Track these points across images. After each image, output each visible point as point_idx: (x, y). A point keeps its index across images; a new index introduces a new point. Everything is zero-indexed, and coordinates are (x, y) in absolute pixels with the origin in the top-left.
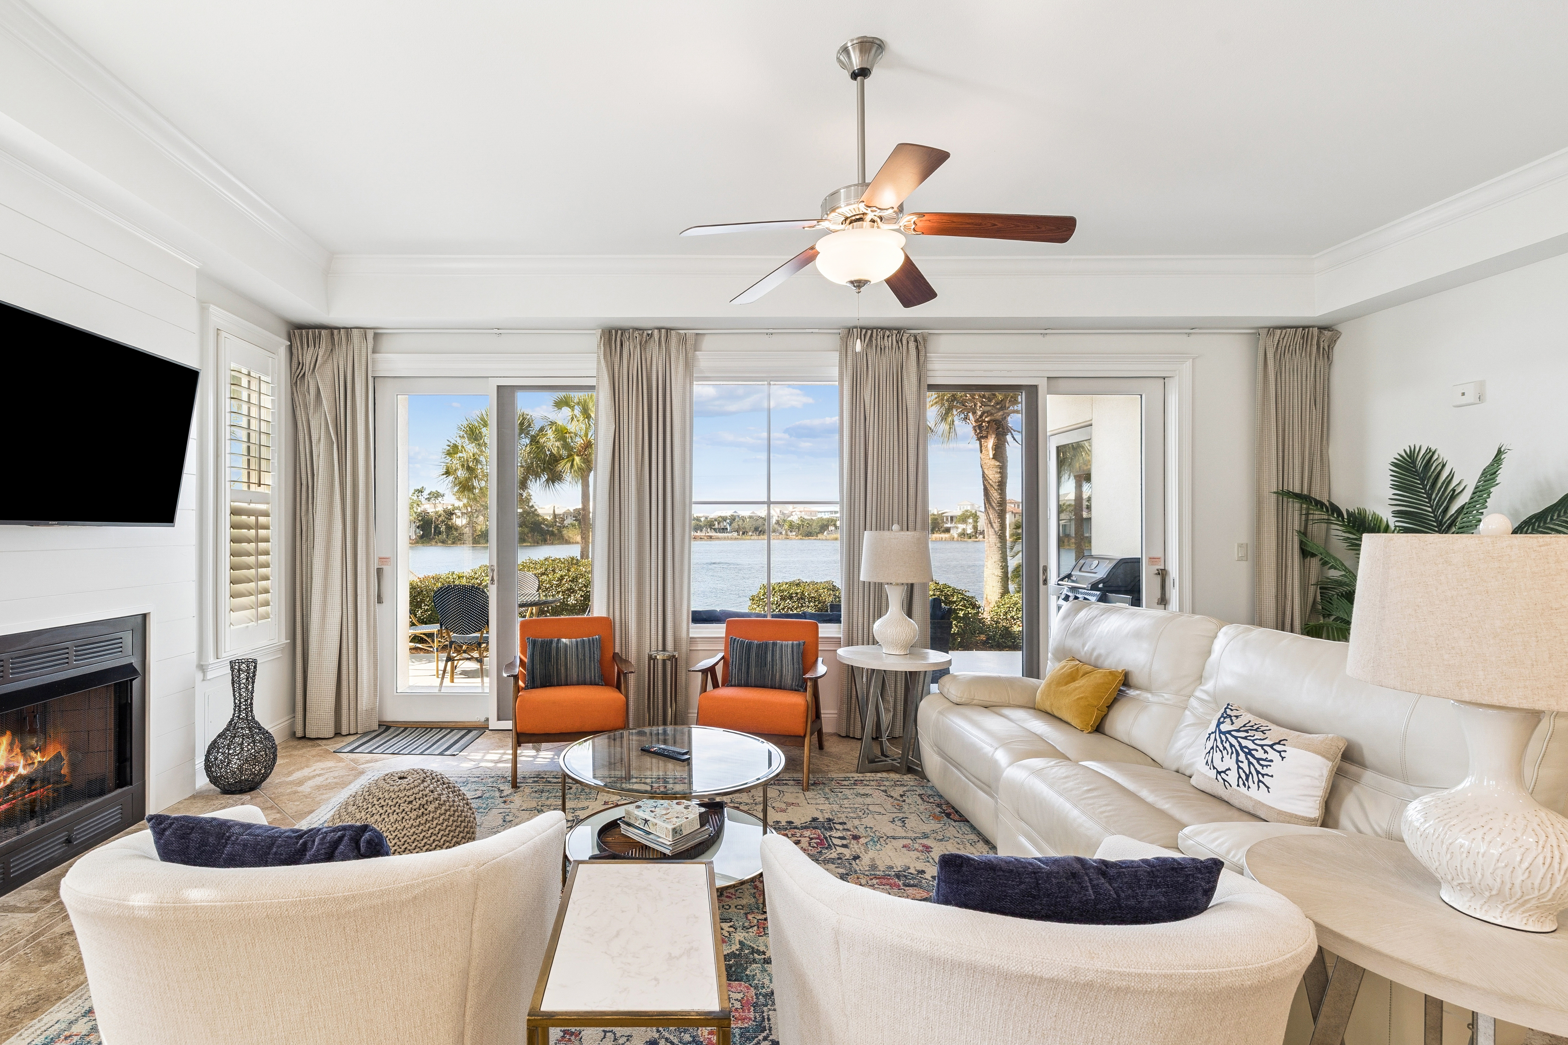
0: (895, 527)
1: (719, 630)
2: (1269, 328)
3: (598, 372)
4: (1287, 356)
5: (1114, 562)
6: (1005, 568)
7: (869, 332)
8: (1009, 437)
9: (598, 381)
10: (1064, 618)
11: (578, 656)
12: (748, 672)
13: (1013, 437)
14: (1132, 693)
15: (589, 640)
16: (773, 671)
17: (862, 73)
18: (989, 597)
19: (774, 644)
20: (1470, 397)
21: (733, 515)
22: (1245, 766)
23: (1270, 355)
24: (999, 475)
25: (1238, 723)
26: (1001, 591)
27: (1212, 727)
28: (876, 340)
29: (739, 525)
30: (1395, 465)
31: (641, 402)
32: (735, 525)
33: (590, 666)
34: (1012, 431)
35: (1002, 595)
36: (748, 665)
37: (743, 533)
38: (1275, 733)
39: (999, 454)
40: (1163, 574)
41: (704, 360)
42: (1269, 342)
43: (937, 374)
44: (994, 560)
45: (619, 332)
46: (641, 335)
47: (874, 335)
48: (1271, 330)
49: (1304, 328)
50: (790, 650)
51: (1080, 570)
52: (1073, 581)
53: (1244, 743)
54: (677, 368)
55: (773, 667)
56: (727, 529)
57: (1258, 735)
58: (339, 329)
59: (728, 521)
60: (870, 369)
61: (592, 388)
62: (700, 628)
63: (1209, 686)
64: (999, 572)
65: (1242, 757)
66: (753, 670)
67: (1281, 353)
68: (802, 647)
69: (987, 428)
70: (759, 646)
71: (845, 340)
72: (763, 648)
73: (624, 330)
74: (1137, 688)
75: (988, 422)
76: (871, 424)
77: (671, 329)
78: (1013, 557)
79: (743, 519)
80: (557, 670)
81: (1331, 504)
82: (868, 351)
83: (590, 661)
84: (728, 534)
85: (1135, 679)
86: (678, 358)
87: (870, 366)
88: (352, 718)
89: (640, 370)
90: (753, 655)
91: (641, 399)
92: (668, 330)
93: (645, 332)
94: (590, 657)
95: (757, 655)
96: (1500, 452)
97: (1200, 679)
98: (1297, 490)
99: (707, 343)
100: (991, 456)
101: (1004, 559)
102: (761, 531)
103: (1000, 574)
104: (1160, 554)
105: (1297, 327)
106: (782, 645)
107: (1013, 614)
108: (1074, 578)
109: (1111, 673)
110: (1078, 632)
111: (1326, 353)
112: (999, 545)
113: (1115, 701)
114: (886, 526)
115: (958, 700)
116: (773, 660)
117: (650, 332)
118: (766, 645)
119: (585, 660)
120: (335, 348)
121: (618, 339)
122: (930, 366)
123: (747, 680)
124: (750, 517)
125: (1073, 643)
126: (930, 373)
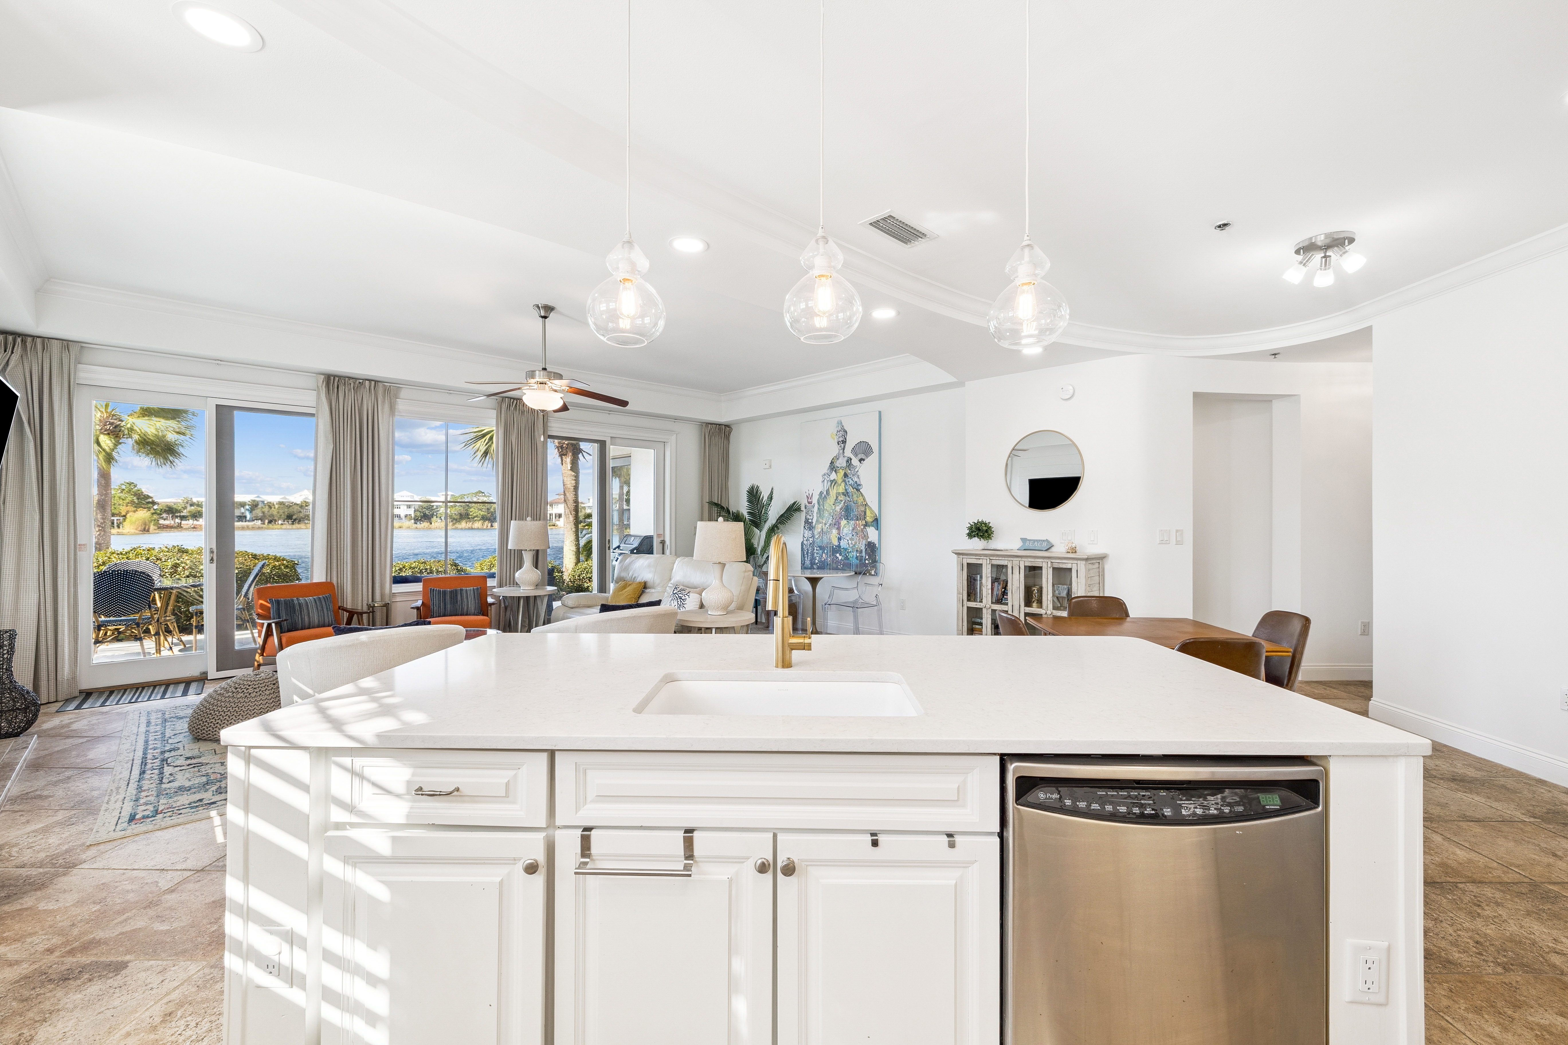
0: (529, 519)
1: (418, 587)
2: (706, 423)
3: (317, 403)
4: (713, 437)
5: (642, 538)
6: (578, 545)
7: (515, 401)
8: (580, 456)
9: (317, 411)
10: (620, 562)
11: (317, 608)
12: (445, 608)
13: (583, 456)
14: (647, 591)
15: (323, 597)
16: (462, 606)
17: (545, 317)
18: (567, 566)
19: (461, 590)
20: (767, 466)
21: (254, 501)
22: (679, 603)
23: (707, 437)
24: (574, 482)
25: (678, 589)
26: (575, 561)
27: (672, 593)
28: (519, 406)
29: (263, 512)
30: (748, 492)
31: (354, 429)
32: (258, 512)
33: (328, 614)
34: (584, 453)
35: (576, 564)
36: (445, 603)
37: (270, 522)
38: (688, 590)
39: (575, 467)
40: (663, 542)
41: (401, 405)
42: (706, 430)
43: (553, 429)
44: (571, 540)
45: (337, 379)
46: (355, 383)
47: (518, 403)
48: (708, 424)
49: (719, 425)
50: (472, 592)
51: (625, 543)
52: (621, 550)
53: (680, 595)
54: (383, 409)
55: (462, 603)
56: (245, 517)
57: (684, 592)
58: (34, 337)
59: (247, 507)
60: (515, 424)
61: (313, 415)
62: (399, 587)
63: (672, 582)
64: (574, 548)
65: (679, 600)
66: (448, 606)
67: (711, 435)
68: (479, 590)
69: (567, 448)
70: (451, 592)
71: (500, 404)
72: (454, 594)
73: (340, 377)
74: (649, 588)
75: (567, 444)
76: (516, 456)
77: (378, 381)
78: (582, 538)
79: (270, 506)
80: (302, 619)
81: (727, 509)
82: (514, 412)
83: (327, 611)
84: (247, 523)
85: (648, 585)
86: (383, 402)
87: (515, 421)
88: (52, 687)
89: (353, 407)
90: (448, 597)
91: (354, 428)
92: (376, 381)
93: (358, 381)
94: (327, 608)
95: (451, 598)
96: (772, 489)
97: (670, 580)
98: (716, 502)
99: (404, 393)
100: (569, 468)
101: (577, 539)
102: (295, 520)
103: (575, 550)
104: (662, 533)
105: (717, 424)
106: (467, 590)
107: (584, 575)
108: (621, 548)
109: (639, 583)
110: (626, 569)
111: (727, 437)
112: (574, 529)
113: (641, 595)
114: (524, 517)
115: (573, 606)
116: (462, 599)
117: (361, 381)
118: (456, 590)
119: (323, 610)
120: (27, 354)
121: (336, 384)
122: (549, 424)
123: (445, 613)
124: (281, 503)
125: (623, 574)
126: (549, 428)
